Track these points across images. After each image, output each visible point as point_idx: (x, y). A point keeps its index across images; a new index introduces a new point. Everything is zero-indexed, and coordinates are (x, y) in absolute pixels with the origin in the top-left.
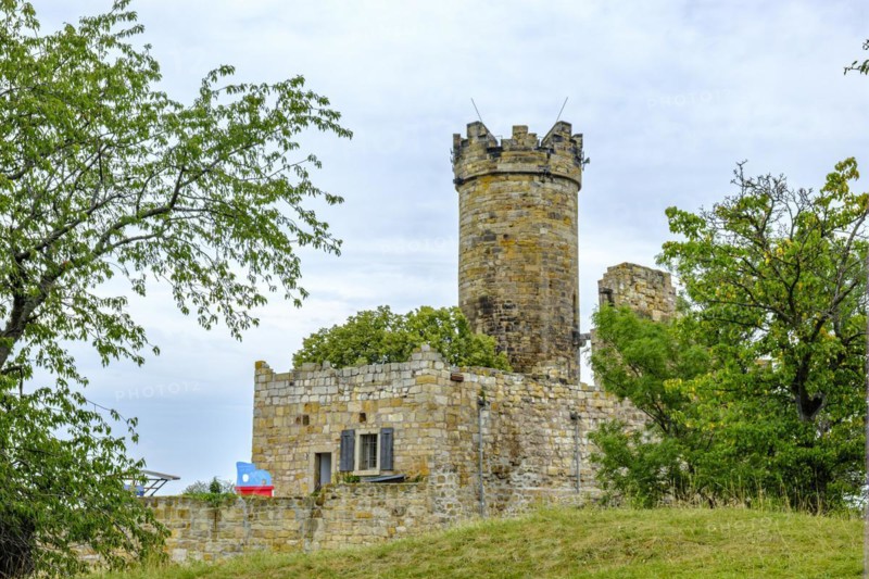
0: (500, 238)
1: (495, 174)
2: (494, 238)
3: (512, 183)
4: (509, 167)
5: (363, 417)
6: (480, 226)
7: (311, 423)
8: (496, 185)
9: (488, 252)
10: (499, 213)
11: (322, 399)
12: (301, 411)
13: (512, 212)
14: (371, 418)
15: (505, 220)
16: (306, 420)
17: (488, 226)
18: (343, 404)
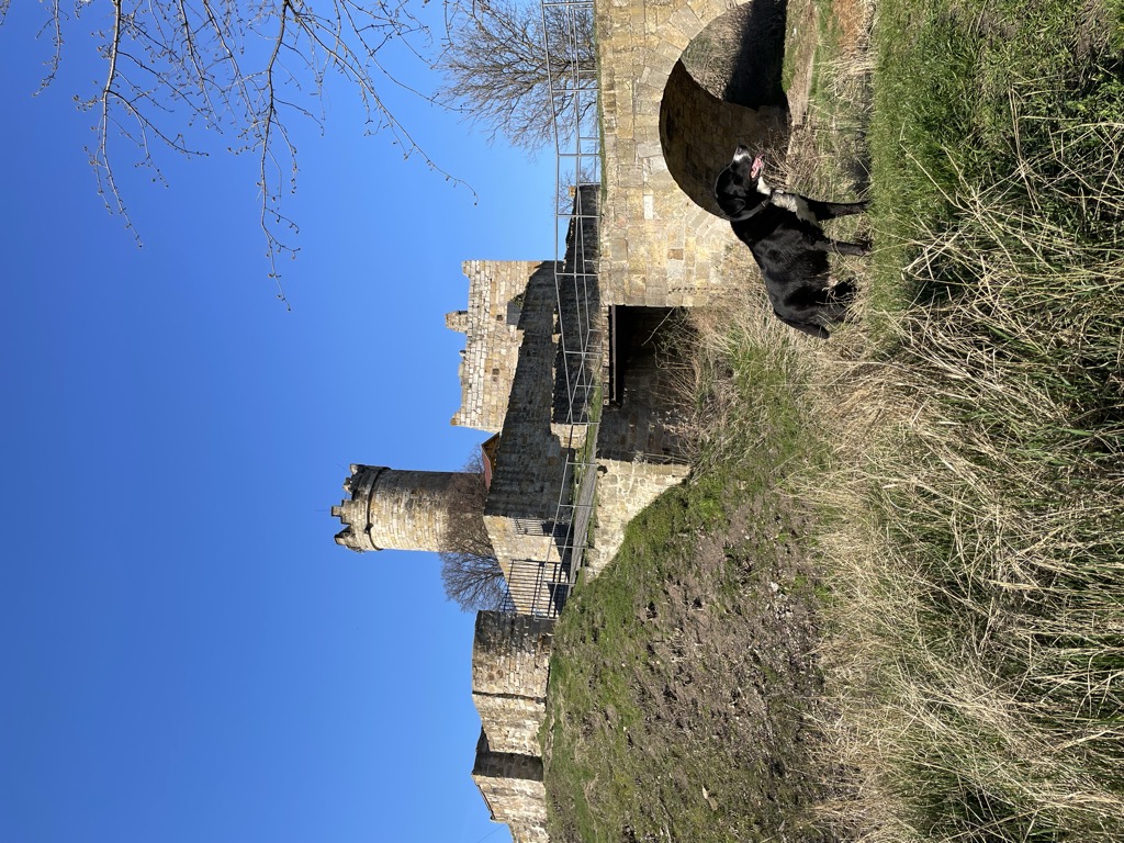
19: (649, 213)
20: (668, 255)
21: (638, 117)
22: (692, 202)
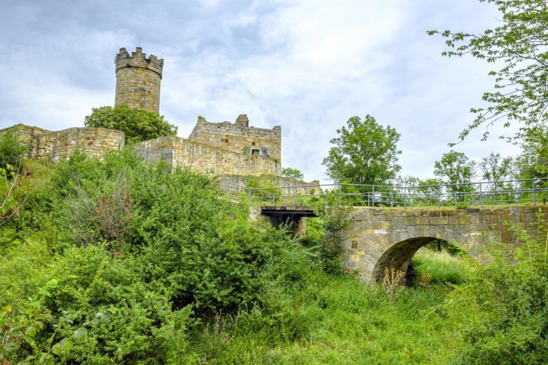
0: (147, 92)
1: (147, 69)
2: (145, 91)
3: (152, 74)
4: (152, 68)
5: (254, 144)
6: (139, 85)
7: (229, 142)
8: (146, 73)
9: (142, 95)
10: (147, 83)
11: (234, 135)
12: (224, 137)
13: (151, 84)
14: (257, 145)
15: (149, 86)
16: (227, 141)
17: (142, 86)
18: (244, 138)
19: (376, 232)
20: (354, 241)
21: (428, 227)
22: (383, 252)
